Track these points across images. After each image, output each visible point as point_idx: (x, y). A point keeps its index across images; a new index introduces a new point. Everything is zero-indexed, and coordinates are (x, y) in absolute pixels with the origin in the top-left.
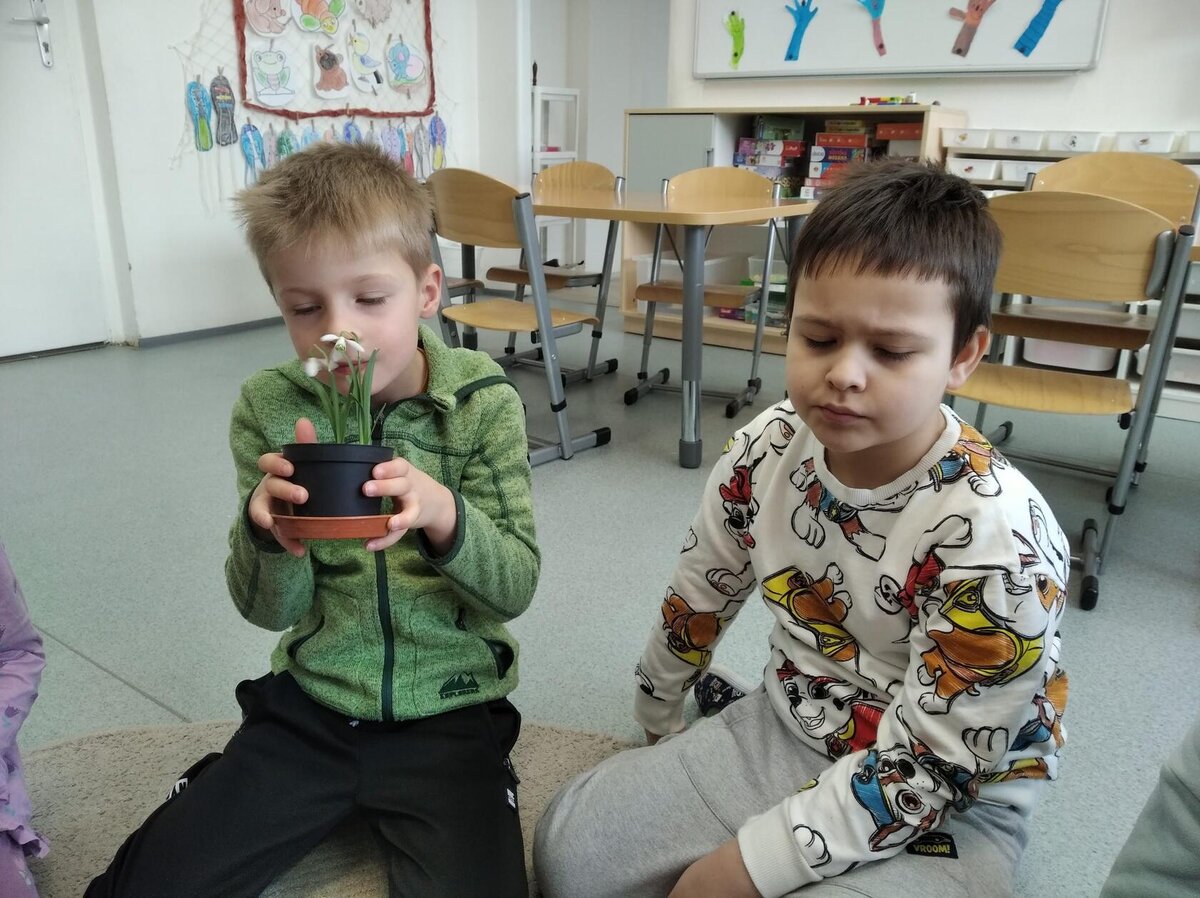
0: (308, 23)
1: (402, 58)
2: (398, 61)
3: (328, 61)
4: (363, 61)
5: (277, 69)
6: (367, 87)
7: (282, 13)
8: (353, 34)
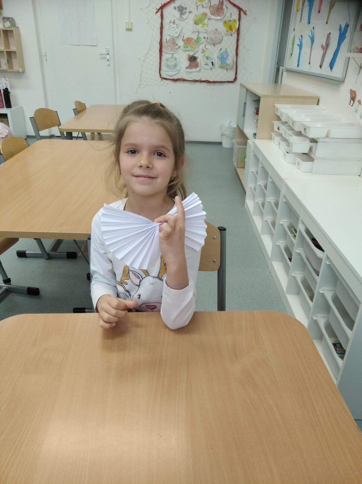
4: (207, 58)
5: (174, 63)
6: (208, 67)
7: (177, 45)
8: (204, 49)
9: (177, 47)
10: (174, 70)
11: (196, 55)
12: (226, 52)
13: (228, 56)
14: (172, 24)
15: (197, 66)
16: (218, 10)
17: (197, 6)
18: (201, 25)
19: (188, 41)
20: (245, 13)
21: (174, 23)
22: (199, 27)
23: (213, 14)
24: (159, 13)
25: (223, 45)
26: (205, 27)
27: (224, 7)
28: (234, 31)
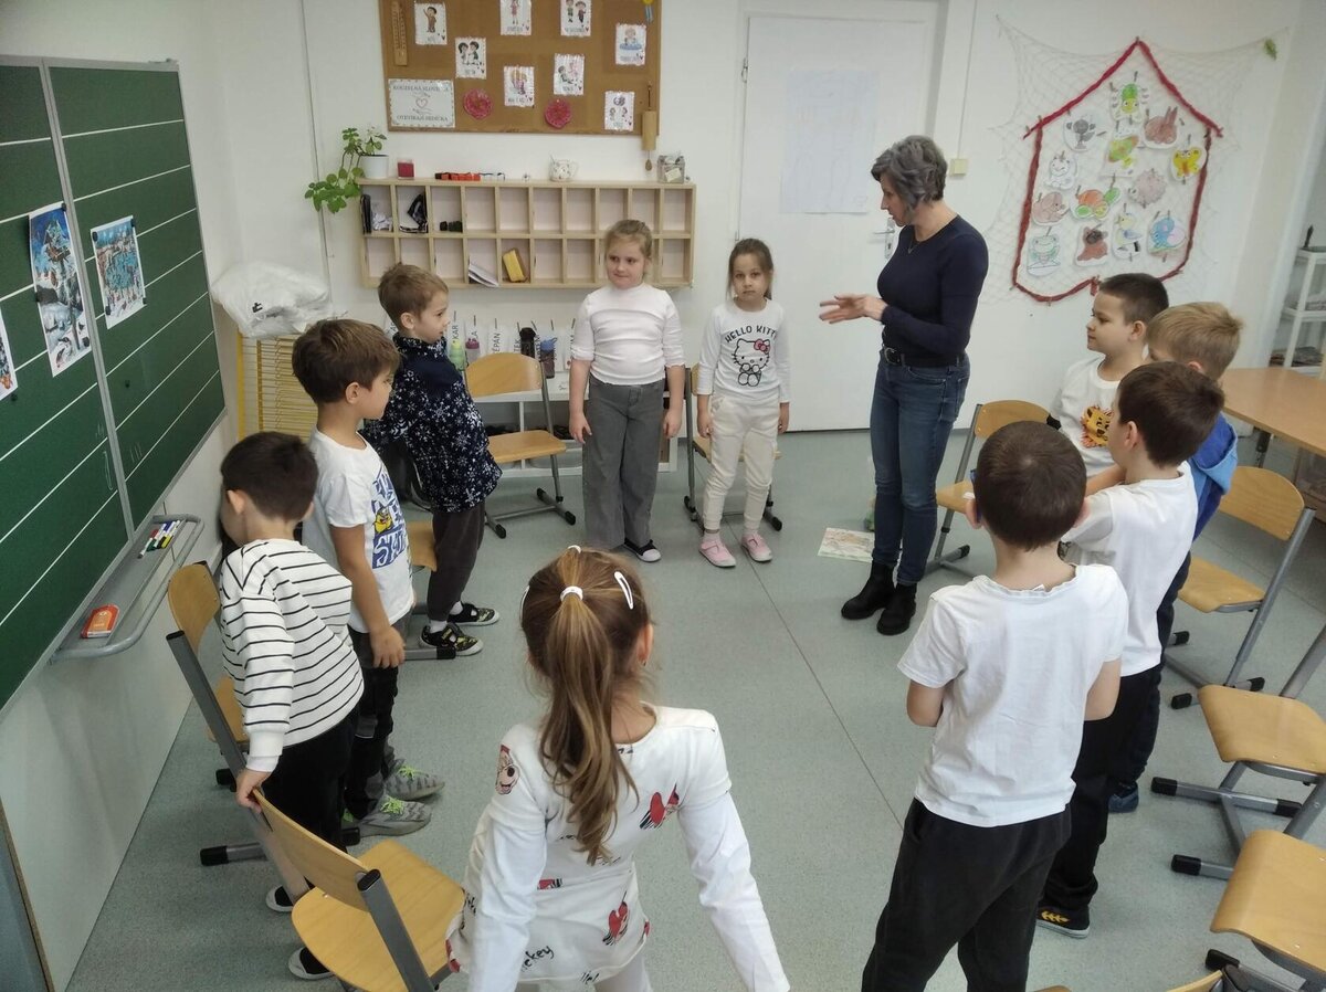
0: (1082, 212)
1: (1166, 229)
2: (1160, 233)
3: (1093, 238)
4: (1126, 234)
5: (1051, 247)
6: (1125, 255)
7: (1062, 207)
8: (1122, 214)
9: (1061, 212)
10: (1049, 263)
11: (1101, 229)
12: (1168, 219)
13: (1171, 228)
14: (1058, 161)
15: (1101, 252)
16: (1163, 129)
17: (1118, 122)
18: (1121, 162)
19: (1088, 198)
20: (1219, 135)
21: (1062, 158)
22: (1117, 167)
23: (1150, 137)
24: (1032, 137)
25: (1162, 205)
26: (1131, 167)
27: (1177, 122)
28: (1191, 174)
